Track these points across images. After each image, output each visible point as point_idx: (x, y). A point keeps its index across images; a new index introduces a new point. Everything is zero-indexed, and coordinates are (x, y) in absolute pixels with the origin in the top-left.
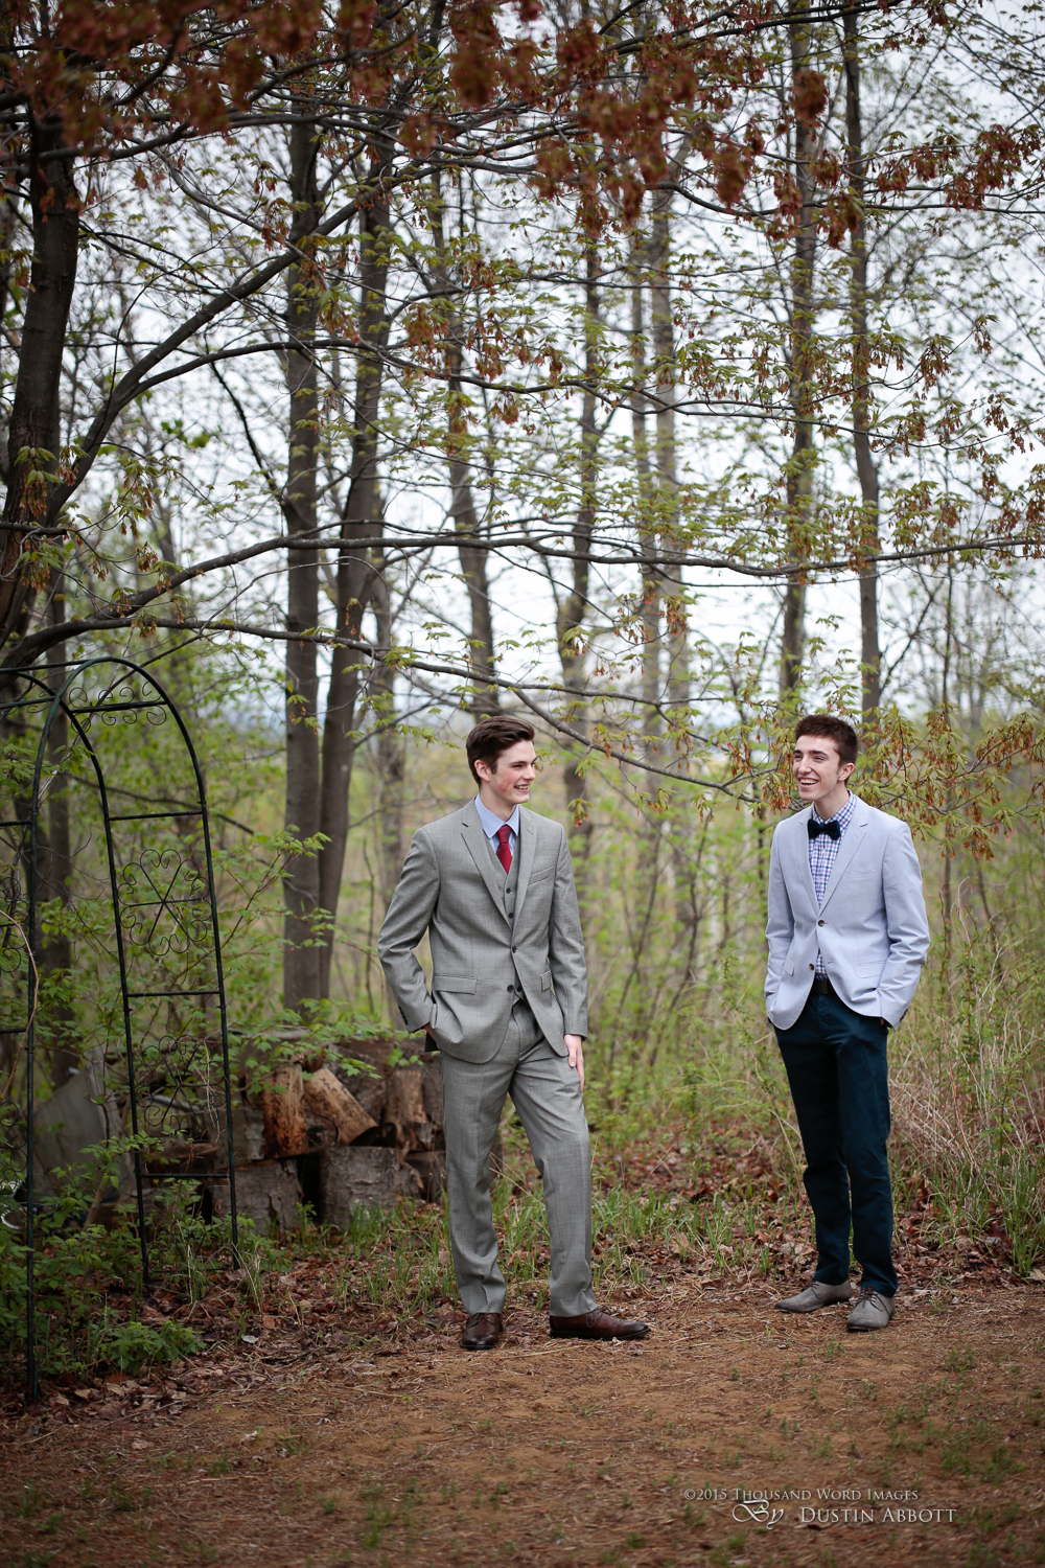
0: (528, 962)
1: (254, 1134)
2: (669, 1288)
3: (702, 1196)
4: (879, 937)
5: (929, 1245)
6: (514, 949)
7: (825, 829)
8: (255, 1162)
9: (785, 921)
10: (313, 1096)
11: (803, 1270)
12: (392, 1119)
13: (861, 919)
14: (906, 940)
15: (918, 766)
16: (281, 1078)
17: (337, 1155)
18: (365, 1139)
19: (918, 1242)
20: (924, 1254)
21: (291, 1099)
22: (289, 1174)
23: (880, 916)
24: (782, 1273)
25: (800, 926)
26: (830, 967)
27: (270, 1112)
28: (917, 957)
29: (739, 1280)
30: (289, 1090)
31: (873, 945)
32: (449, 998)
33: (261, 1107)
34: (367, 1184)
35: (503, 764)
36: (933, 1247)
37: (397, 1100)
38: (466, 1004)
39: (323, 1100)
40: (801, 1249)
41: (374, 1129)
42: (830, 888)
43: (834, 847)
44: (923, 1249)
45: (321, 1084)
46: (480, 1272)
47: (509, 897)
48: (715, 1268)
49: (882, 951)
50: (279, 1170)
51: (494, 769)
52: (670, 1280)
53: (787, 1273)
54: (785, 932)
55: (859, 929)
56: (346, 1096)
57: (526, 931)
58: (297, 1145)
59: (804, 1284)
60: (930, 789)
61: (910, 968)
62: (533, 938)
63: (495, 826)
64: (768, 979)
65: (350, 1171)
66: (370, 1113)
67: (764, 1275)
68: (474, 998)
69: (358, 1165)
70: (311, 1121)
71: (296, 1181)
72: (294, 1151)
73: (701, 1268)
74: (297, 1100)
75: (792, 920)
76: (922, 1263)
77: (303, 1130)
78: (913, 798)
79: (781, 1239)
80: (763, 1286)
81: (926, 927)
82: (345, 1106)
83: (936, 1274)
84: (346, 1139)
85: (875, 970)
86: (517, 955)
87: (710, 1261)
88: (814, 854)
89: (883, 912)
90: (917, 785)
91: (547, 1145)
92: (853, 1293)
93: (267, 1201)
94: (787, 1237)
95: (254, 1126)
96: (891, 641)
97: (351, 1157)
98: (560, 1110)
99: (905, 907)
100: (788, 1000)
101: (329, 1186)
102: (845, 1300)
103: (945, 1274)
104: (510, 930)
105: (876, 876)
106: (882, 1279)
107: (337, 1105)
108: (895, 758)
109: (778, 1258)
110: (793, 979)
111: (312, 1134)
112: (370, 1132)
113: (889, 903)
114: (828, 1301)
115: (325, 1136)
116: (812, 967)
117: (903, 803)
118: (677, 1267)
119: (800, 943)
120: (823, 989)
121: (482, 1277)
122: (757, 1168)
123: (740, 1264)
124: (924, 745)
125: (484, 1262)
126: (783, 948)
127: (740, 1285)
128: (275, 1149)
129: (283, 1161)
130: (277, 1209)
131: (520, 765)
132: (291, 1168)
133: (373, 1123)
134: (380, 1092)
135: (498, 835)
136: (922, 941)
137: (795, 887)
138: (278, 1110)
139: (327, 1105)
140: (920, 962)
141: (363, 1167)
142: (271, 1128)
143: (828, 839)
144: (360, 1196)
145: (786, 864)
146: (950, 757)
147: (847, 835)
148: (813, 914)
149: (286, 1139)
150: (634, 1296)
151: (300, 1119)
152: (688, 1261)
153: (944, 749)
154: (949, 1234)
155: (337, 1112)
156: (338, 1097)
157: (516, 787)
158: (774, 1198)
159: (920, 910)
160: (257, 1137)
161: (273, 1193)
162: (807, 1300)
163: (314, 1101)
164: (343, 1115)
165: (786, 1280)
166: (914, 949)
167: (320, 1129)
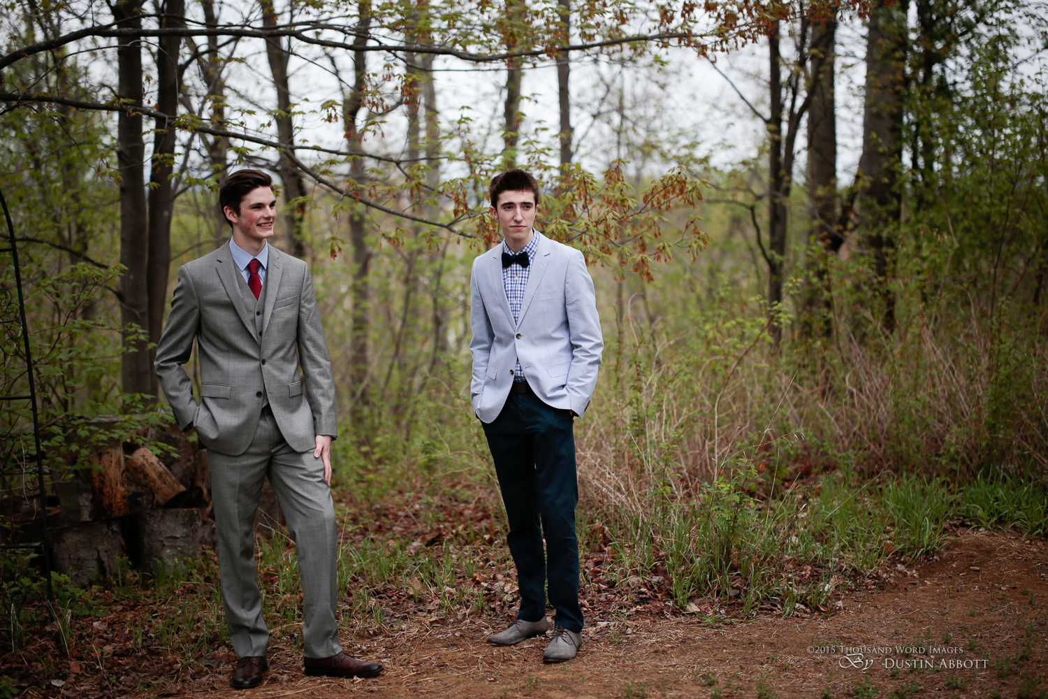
0: (276, 373)
1: (85, 501)
2: (404, 627)
3: (437, 540)
4: (564, 343)
5: (608, 583)
6: (264, 362)
7: (517, 259)
8: (87, 522)
9: (485, 337)
10: (135, 469)
11: (511, 606)
12: (199, 483)
13: (549, 330)
14: (585, 345)
15: (598, 209)
16: (105, 457)
17: (152, 516)
18: (175, 502)
19: (600, 581)
20: (605, 590)
21: (114, 473)
22: (113, 532)
23: (564, 327)
24: (494, 609)
25: (500, 341)
26: (527, 372)
27: (97, 484)
28: (595, 359)
29: (459, 617)
30: (112, 466)
31: (561, 351)
32: (209, 402)
33: (88, 481)
34: (176, 538)
35: (244, 207)
36: (612, 585)
37: (203, 469)
38: (222, 407)
39: (143, 472)
40: (508, 588)
41: (182, 493)
42: (524, 307)
43: (525, 273)
44: (604, 587)
45: (141, 459)
46: (247, 624)
47: (258, 318)
48: (441, 607)
49: (566, 355)
50: (105, 530)
51: (237, 211)
52: (404, 618)
53: (498, 609)
54: (485, 346)
55: (549, 339)
56: (161, 467)
57: (273, 347)
58: (120, 509)
59: (511, 620)
60: (607, 226)
61: (591, 368)
62: (281, 354)
63: (247, 259)
64: (473, 383)
65: (162, 528)
66: (182, 482)
67: (479, 612)
68: (229, 403)
69: (169, 523)
70: (133, 488)
71: (120, 537)
72: (117, 513)
73: (430, 607)
74: (119, 474)
75: (491, 335)
76: (602, 599)
77: (124, 497)
78: (594, 234)
79: (495, 579)
80: (478, 621)
81: (600, 334)
82: (160, 475)
83: (614, 607)
84: (161, 501)
85: (563, 370)
86: (266, 366)
87: (438, 601)
88: (509, 281)
89: (566, 324)
90: (597, 223)
91: (298, 520)
92: (549, 627)
93: (96, 554)
94: (499, 576)
95: (85, 495)
96: (580, 120)
97: (162, 518)
98: (308, 492)
99: (584, 319)
100: (492, 400)
101: (146, 540)
102: (542, 633)
103: (621, 608)
104: (258, 346)
105: (560, 295)
106: (571, 619)
107: (154, 475)
108: (581, 204)
109: (490, 596)
110: (494, 383)
111: (132, 499)
112: (181, 495)
113: (571, 316)
114: (529, 635)
115: (144, 500)
116: (512, 372)
117: (586, 238)
118: (411, 606)
119: (499, 352)
120: (521, 391)
121: (248, 628)
122: (480, 514)
123: (460, 603)
124: (603, 192)
125: (249, 616)
126: (484, 358)
127: (460, 622)
128: (102, 512)
129: (108, 522)
130: (105, 559)
131: (259, 206)
132: (115, 528)
133: (182, 488)
134: (189, 464)
135: (249, 268)
136: (598, 345)
137: (493, 310)
138: (103, 482)
139: (146, 475)
140: (598, 362)
141: (172, 525)
142: (98, 496)
143: (519, 267)
144: (172, 547)
145: (485, 291)
146: (623, 201)
147: (534, 263)
148: (511, 331)
149: (111, 504)
150: (375, 634)
151: (122, 489)
152: (421, 601)
153: (618, 195)
154: (624, 575)
155: (154, 481)
156: (154, 469)
157: (259, 225)
158: (491, 541)
159: (595, 320)
160: (87, 503)
161: (100, 547)
162: (512, 635)
163: (134, 473)
164: (158, 482)
165: (496, 615)
166: (592, 352)
167: (141, 495)
